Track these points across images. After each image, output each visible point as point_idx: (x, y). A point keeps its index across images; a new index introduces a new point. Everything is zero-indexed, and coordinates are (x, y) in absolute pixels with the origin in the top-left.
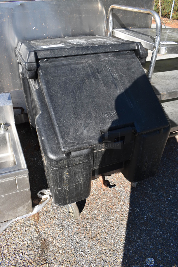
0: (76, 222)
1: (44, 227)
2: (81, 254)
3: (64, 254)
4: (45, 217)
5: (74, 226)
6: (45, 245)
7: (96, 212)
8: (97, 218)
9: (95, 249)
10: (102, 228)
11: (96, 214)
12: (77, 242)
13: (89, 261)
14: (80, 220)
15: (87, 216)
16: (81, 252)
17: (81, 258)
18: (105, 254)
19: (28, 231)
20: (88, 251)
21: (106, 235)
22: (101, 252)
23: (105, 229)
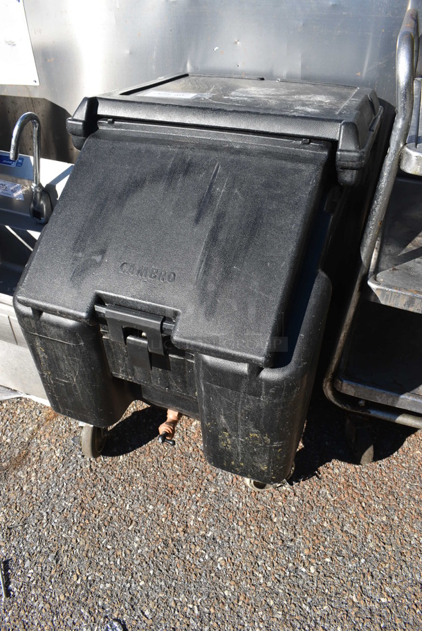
0: (92, 464)
1: (47, 436)
2: (43, 517)
3: (24, 495)
4: (65, 422)
5: (81, 467)
6: (20, 461)
7: (138, 475)
8: (127, 485)
9: (66, 527)
10: (114, 509)
11: (132, 478)
12: (58, 496)
13: (40, 536)
14: (100, 466)
15: (118, 469)
16: (45, 514)
17: (36, 521)
18: (70, 548)
19: (24, 425)
20: (56, 521)
21: (106, 524)
22: (69, 541)
23: (117, 514)
